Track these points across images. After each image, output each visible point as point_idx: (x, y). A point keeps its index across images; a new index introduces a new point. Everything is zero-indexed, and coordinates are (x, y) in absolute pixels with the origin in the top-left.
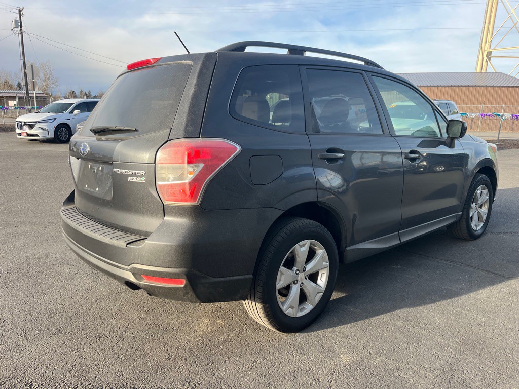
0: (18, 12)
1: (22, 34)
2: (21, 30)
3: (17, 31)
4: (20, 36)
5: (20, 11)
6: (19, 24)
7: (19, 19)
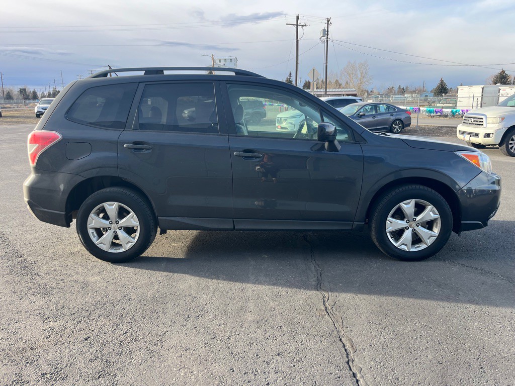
0: (326, 22)
1: (327, 41)
2: (327, 37)
3: (324, 39)
4: (326, 43)
5: (328, 21)
6: (326, 32)
7: (326, 29)
